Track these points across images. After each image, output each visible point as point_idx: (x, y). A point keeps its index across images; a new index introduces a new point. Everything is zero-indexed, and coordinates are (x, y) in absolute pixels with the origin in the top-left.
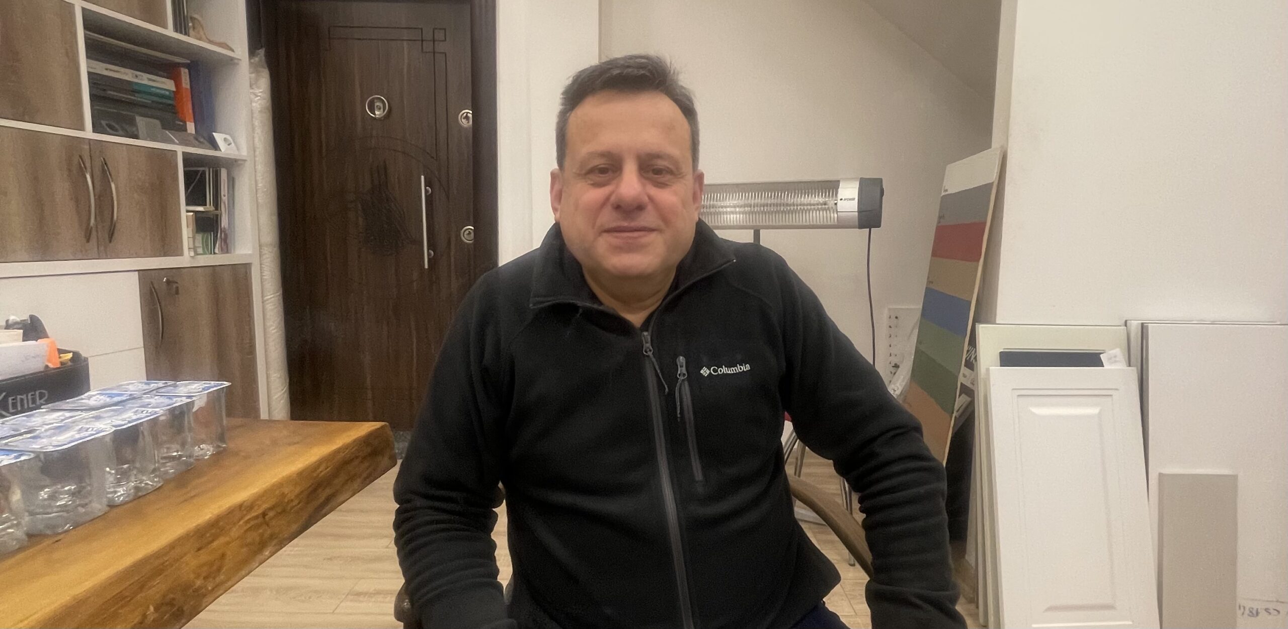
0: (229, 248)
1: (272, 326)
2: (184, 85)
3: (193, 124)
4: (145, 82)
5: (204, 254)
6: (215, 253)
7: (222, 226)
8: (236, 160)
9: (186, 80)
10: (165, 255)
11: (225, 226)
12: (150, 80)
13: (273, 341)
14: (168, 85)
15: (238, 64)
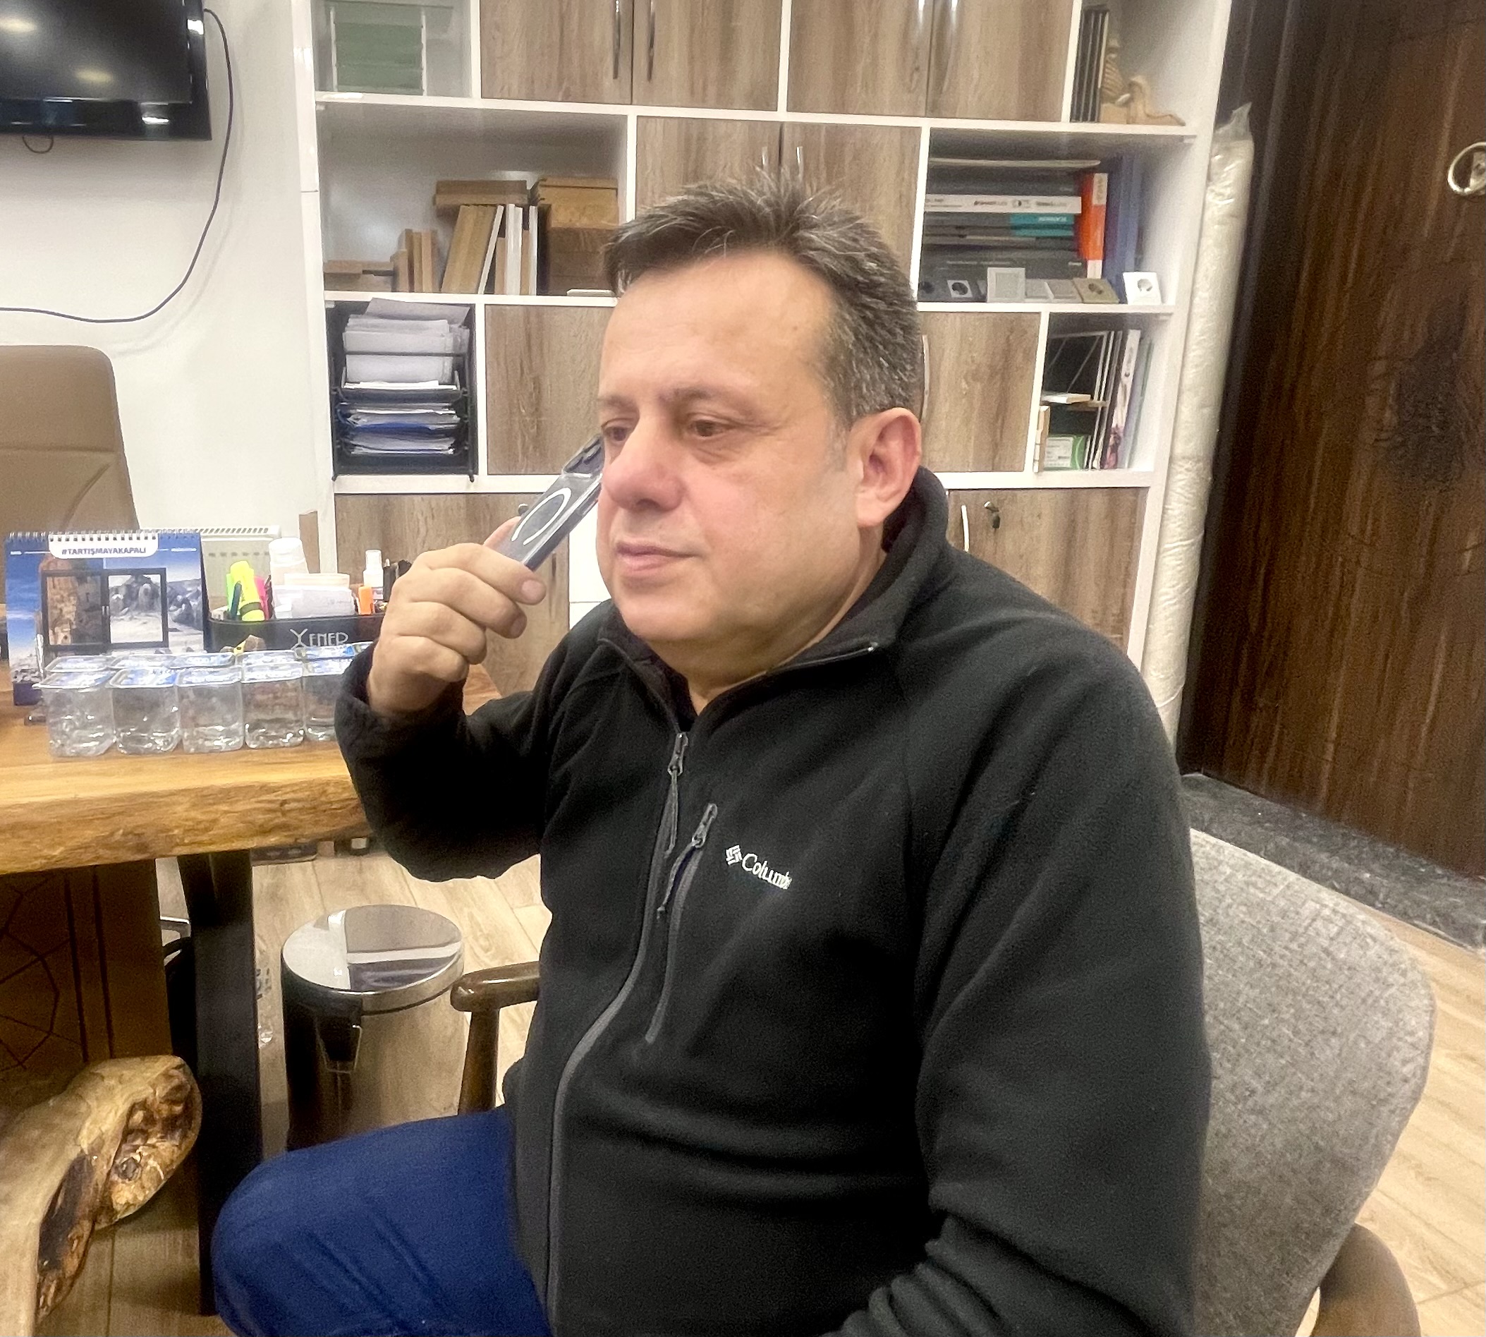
0: (1119, 459)
1: (1167, 594)
2: (1095, 201)
3: (1099, 263)
4: (1034, 209)
5: (1073, 468)
6: (1092, 468)
7: (1114, 425)
8: (1157, 315)
9: (1100, 191)
10: (994, 469)
11: (1119, 426)
12: (1039, 204)
13: (1167, 618)
14: (1072, 205)
15: (1190, 145)
